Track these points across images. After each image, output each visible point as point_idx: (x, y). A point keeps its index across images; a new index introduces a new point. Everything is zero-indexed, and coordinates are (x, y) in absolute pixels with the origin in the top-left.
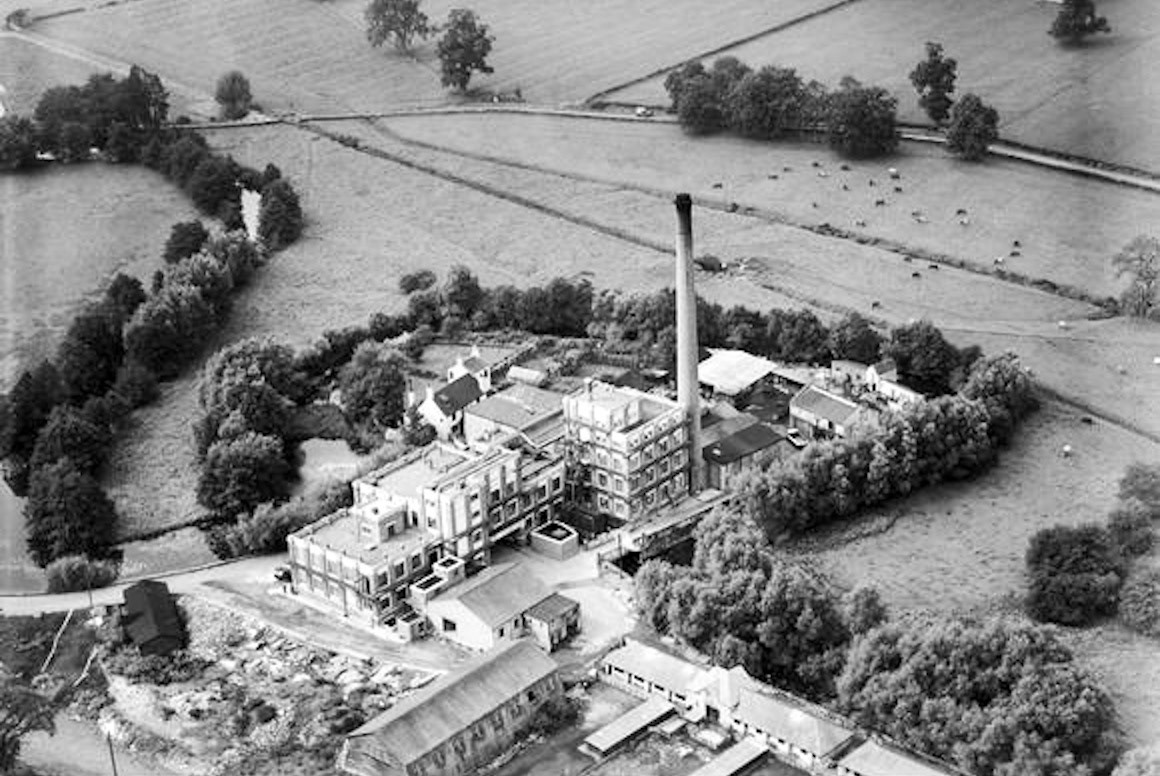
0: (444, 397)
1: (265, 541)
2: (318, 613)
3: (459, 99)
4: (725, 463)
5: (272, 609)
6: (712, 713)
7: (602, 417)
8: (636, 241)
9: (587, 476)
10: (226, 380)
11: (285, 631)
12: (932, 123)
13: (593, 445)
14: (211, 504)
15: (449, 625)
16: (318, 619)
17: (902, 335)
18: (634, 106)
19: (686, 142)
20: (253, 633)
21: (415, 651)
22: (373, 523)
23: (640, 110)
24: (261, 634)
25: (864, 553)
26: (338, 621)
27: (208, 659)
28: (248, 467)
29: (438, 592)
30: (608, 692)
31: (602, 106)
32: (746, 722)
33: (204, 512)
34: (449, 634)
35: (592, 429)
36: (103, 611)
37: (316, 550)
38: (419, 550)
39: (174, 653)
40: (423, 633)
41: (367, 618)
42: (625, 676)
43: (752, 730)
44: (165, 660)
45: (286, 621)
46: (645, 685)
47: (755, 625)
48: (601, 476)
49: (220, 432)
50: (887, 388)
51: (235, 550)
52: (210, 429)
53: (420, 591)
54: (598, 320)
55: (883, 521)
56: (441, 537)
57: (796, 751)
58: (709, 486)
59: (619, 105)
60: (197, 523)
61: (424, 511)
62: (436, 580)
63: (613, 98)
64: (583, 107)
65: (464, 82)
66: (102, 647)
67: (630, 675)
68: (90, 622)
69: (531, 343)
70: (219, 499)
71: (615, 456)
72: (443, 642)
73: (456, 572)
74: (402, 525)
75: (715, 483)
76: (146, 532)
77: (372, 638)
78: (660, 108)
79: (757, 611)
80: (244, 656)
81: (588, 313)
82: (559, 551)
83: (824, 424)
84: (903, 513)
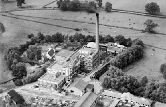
0: (50, 53)
1: (30, 81)
2: (46, 93)
3: (20, 8)
4: (103, 59)
5: (37, 93)
6: (127, 101)
7: (87, 53)
8: (63, 27)
9: (83, 63)
10: (10, 54)
11: (41, 96)
12: (99, 7)
13: (85, 58)
14: (15, 76)
15: (72, 92)
16: (46, 94)
17: (116, 37)
18: (51, 8)
19: (62, 12)
20: (36, 98)
21: (67, 97)
22: (54, 75)
23: (52, 8)
24: (37, 98)
25: (132, 71)
26: (50, 93)
27: (30, 103)
28: (22, 68)
29: (68, 86)
30: (105, 100)
31: (46, 8)
32: (134, 101)
33: (13, 77)
34: (72, 93)
35: (85, 55)
36: (5, 97)
37: (44, 81)
38: (63, 79)
39: (23, 103)
40: (67, 94)
41: (56, 92)
42: (107, 97)
43: (135, 103)
44: (22, 105)
45: (40, 95)
46: (112, 98)
47: (126, 85)
48: (86, 63)
49: (13, 63)
50: (119, 46)
51: (24, 83)
52: (10, 63)
53: (65, 86)
54: (65, 40)
55: (132, 66)
56: (66, 76)
57: (145, 105)
58: (100, 63)
59: (48, 8)
60: (13, 79)
61: (62, 72)
62: (67, 84)
63: (46, 7)
64: (42, 8)
65: (21, 5)
66: (8, 104)
67: (108, 96)
68: (3, 100)
69: (57, 44)
70: (17, 74)
71: (89, 59)
72: (71, 95)
73: (70, 82)
74: (58, 75)
75: (101, 63)
76: (4, 82)
77: (58, 96)
78: (55, 8)
79: (127, 82)
80: (37, 102)
81: (63, 38)
82: (83, 77)
83: (114, 52)
84: (134, 65)
